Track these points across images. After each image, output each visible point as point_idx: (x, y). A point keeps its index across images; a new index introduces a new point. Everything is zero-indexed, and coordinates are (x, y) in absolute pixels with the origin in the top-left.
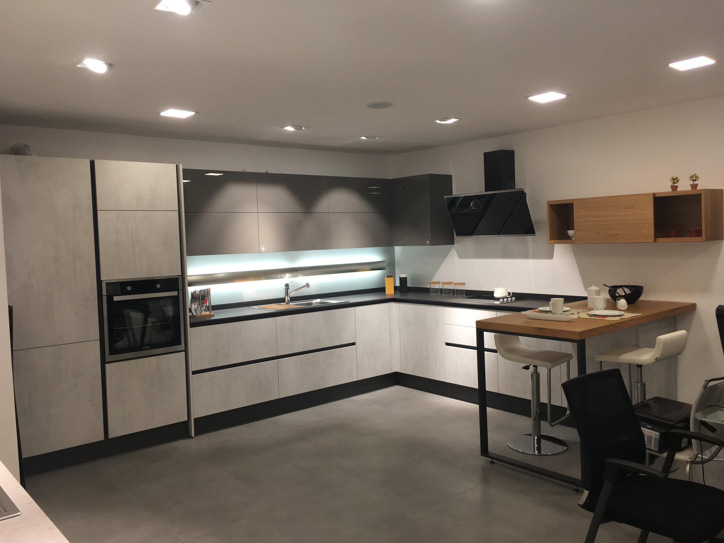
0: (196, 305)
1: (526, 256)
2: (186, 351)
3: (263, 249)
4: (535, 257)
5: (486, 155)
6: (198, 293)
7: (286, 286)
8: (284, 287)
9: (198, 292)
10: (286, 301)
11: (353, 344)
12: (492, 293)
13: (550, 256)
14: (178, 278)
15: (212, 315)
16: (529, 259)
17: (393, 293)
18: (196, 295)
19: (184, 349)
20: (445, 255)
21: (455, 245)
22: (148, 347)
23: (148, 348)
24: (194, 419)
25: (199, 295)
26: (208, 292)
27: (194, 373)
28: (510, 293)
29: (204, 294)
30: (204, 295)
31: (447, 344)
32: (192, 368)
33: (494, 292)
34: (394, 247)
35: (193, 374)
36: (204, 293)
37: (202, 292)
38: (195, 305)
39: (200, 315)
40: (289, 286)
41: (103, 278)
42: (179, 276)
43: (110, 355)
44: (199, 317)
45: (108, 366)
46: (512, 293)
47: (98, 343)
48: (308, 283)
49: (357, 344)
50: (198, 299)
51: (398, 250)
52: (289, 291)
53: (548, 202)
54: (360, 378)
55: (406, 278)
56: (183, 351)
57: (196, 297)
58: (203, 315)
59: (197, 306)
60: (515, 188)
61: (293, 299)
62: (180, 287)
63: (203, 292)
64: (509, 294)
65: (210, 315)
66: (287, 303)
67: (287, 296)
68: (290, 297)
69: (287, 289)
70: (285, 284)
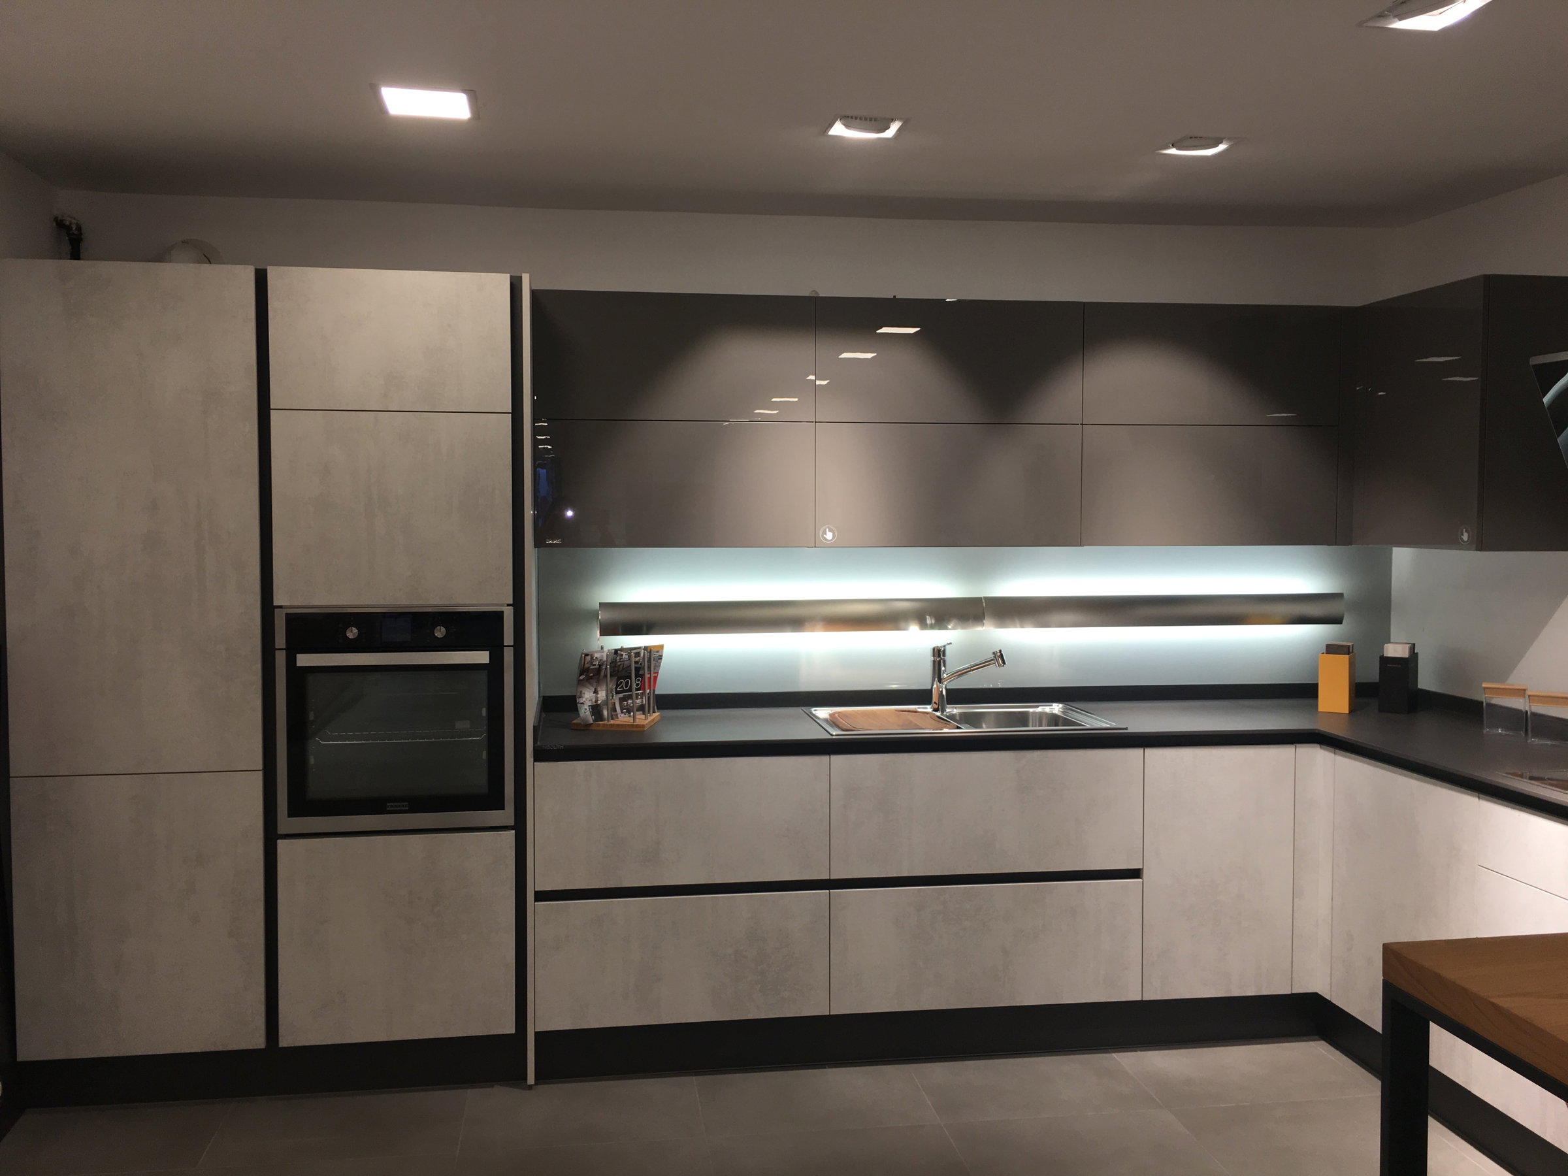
0: (602, 695)
2: (520, 827)
3: (829, 536)
6: (607, 659)
7: (934, 656)
8: (929, 659)
10: (934, 701)
11: (1135, 874)
14: (503, 612)
15: (638, 726)
17: (1344, 708)
18: (596, 663)
19: (514, 824)
20: (1565, 588)
22: (403, 806)
23: (403, 808)
24: (536, 1033)
25: (613, 664)
26: (653, 656)
27: (541, 896)
29: (638, 663)
30: (636, 665)
32: (538, 880)
34: (1391, 550)
35: (536, 900)
36: (637, 659)
37: (628, 657)
38: (596, 692)
39: (604, 725)
40: (944, 655)
41: (280, 598)
42: (505, 604)
43: (291, 814)
44: (600, 728)
45: (282, 845)
47: (257, 780)
49: (1145, 874)
50: (608, 676)
51: (1405, 560)
52: (943, 668)
54: (1154, 993)
55: (1406, 661)
56: (511, 828)
57: (601, 669)
58: (612, 725)
59: (607, 696)
61: (957, 696)
62: (508, 640)
63: (633, 657)
65: (633, 726)
66: (936, 706)
67: (937, 684)
68: (947, 690)
69: (939, 662)
70: (932, 647)
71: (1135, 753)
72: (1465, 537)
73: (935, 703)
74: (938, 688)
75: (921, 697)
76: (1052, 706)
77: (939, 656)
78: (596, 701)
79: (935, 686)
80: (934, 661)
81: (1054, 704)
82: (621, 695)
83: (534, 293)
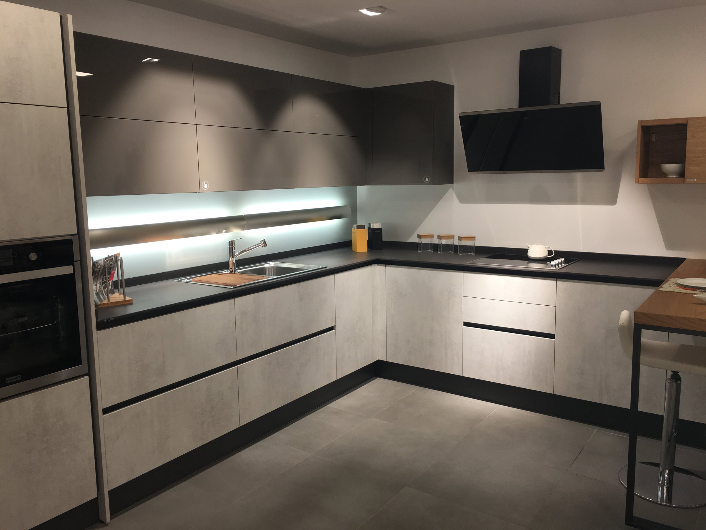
0: (98, 285)
1: (571, 200)
2: (90, 373)
3: (206, 186)
4: (585, 201)
5: (523, 54)
6: (102, 264)
7: (230, 245)
8: (227, 246)
9: (102, 261)
10: (230, 267)
11: (332, 328)
12: (526, 251)
13: (612, 200)
14: (72, 239)
15: (128, 301)
16: (577, 204)
17: (366, 250)
18: (99, 267)
19: (87, 372)
20: (439, 197)
21: (455, 185)
22: (17, 378)
24: (109, 492)
25: (104, 266)
26: (116, 260)
27: (106, 411)
28: (552, 251)
29: (111, 265)
30: (111, 267)
31: (466, 324)
32: (103, 403)
33: (527, 250)
34: (356, 187)
35: (104, 413)
36: (111, 263)
37: (108, 262)
38: (96, 285)
39: (107, 304)
40: (234, 244)
42: (72, 235)
44: (106, 306)
46: (554, 251)
48: (264, 240)
49: (336, 328)
50: (101, 275)
51: (362, 190)
52: (234, 251)
53: (640, 122)
54: (340, 376)
55: (381, 230)
56: (85, 375)
57: (99, 271)
58: (112, 303)
59: (100, 287)
60: (559, 104)
61: (241, 263)
62: (77, 257)
63: (110, 261)
64: (550, 252)
65: (125, 301)
66: (231, 270)
67: (232, 259)
68: (236, 260)
69: (232, 248)
70: (229, 241)
71: (332, 277)
72: (427, 180)
73: (231, 268)
74: (232, 260)
75: (223, 266)
76: (269, 263)
77: (232, 245)
78: (97, 291)
79: (231, 260)
80: (230, 248)
81: (270, 262)
82: (103, 285)
83: (75, 33)
